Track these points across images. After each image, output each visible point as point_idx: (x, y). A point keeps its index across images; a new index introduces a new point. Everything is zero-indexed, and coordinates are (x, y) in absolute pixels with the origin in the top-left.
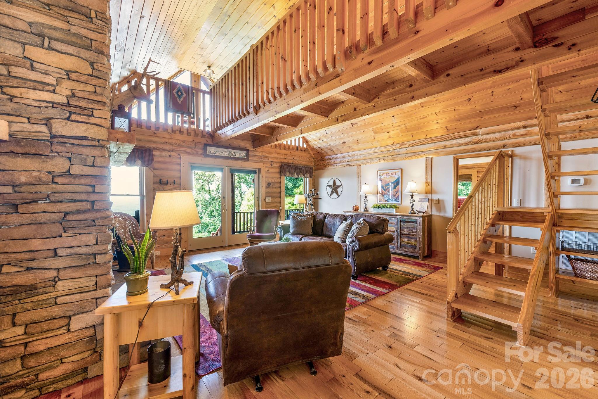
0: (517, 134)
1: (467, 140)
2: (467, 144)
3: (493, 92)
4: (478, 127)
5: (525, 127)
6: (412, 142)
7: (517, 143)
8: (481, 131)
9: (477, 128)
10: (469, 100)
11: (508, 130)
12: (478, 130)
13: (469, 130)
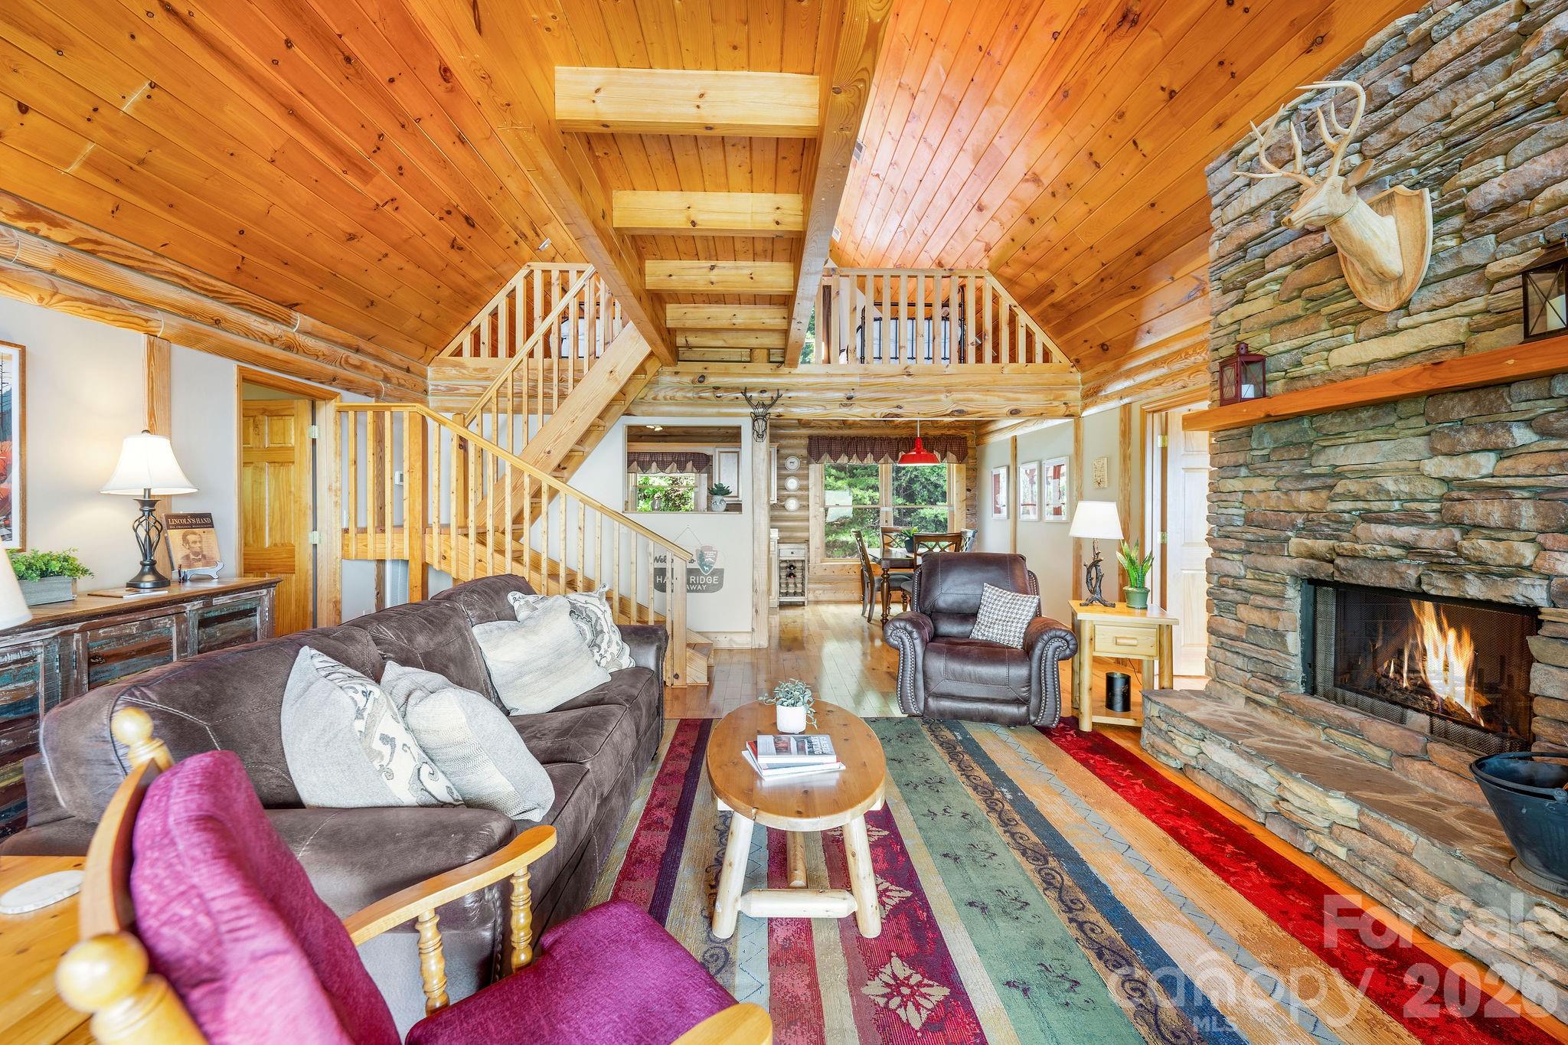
0: (351, 361)
1: (271, 329)
2: (272, 341)
3: (386, 255)
4: (297, 305)
5: (358, 350)
6: (95, 234)
7: (351, 382)
8: (300, 319)
9: (292, 306)
10: (351, 237)
11: (336, 343)
12: (294, 314)
13: (278, 299)
